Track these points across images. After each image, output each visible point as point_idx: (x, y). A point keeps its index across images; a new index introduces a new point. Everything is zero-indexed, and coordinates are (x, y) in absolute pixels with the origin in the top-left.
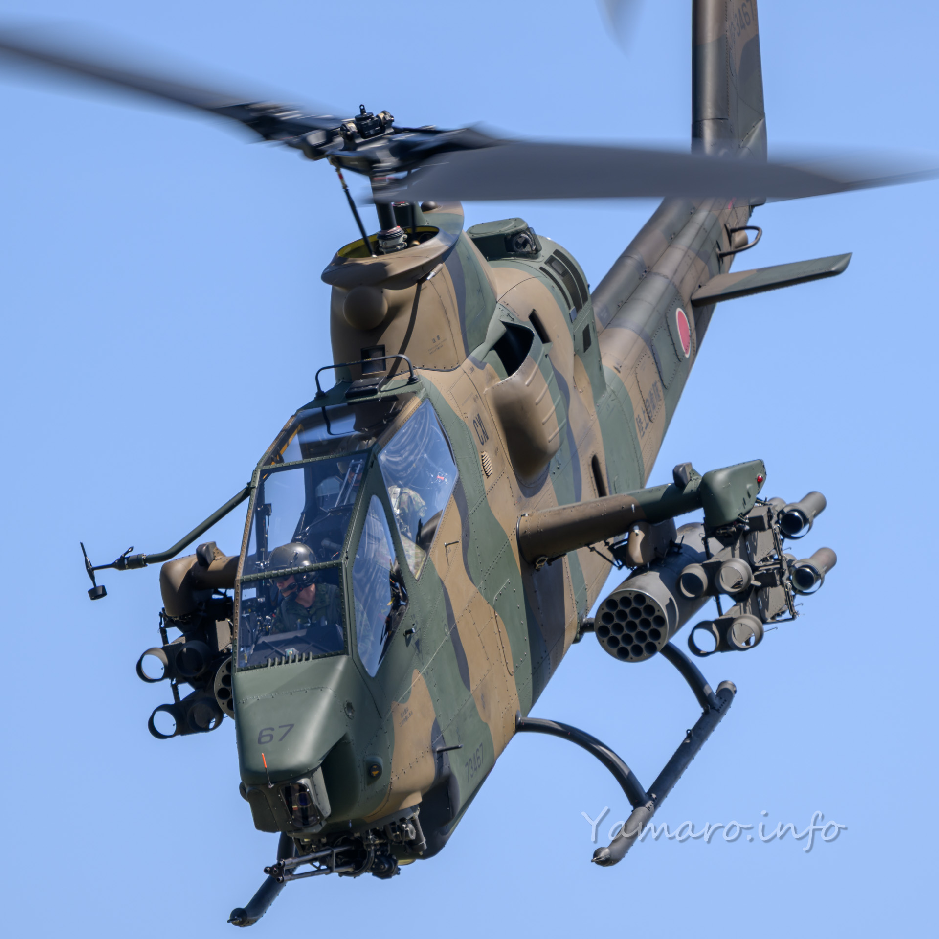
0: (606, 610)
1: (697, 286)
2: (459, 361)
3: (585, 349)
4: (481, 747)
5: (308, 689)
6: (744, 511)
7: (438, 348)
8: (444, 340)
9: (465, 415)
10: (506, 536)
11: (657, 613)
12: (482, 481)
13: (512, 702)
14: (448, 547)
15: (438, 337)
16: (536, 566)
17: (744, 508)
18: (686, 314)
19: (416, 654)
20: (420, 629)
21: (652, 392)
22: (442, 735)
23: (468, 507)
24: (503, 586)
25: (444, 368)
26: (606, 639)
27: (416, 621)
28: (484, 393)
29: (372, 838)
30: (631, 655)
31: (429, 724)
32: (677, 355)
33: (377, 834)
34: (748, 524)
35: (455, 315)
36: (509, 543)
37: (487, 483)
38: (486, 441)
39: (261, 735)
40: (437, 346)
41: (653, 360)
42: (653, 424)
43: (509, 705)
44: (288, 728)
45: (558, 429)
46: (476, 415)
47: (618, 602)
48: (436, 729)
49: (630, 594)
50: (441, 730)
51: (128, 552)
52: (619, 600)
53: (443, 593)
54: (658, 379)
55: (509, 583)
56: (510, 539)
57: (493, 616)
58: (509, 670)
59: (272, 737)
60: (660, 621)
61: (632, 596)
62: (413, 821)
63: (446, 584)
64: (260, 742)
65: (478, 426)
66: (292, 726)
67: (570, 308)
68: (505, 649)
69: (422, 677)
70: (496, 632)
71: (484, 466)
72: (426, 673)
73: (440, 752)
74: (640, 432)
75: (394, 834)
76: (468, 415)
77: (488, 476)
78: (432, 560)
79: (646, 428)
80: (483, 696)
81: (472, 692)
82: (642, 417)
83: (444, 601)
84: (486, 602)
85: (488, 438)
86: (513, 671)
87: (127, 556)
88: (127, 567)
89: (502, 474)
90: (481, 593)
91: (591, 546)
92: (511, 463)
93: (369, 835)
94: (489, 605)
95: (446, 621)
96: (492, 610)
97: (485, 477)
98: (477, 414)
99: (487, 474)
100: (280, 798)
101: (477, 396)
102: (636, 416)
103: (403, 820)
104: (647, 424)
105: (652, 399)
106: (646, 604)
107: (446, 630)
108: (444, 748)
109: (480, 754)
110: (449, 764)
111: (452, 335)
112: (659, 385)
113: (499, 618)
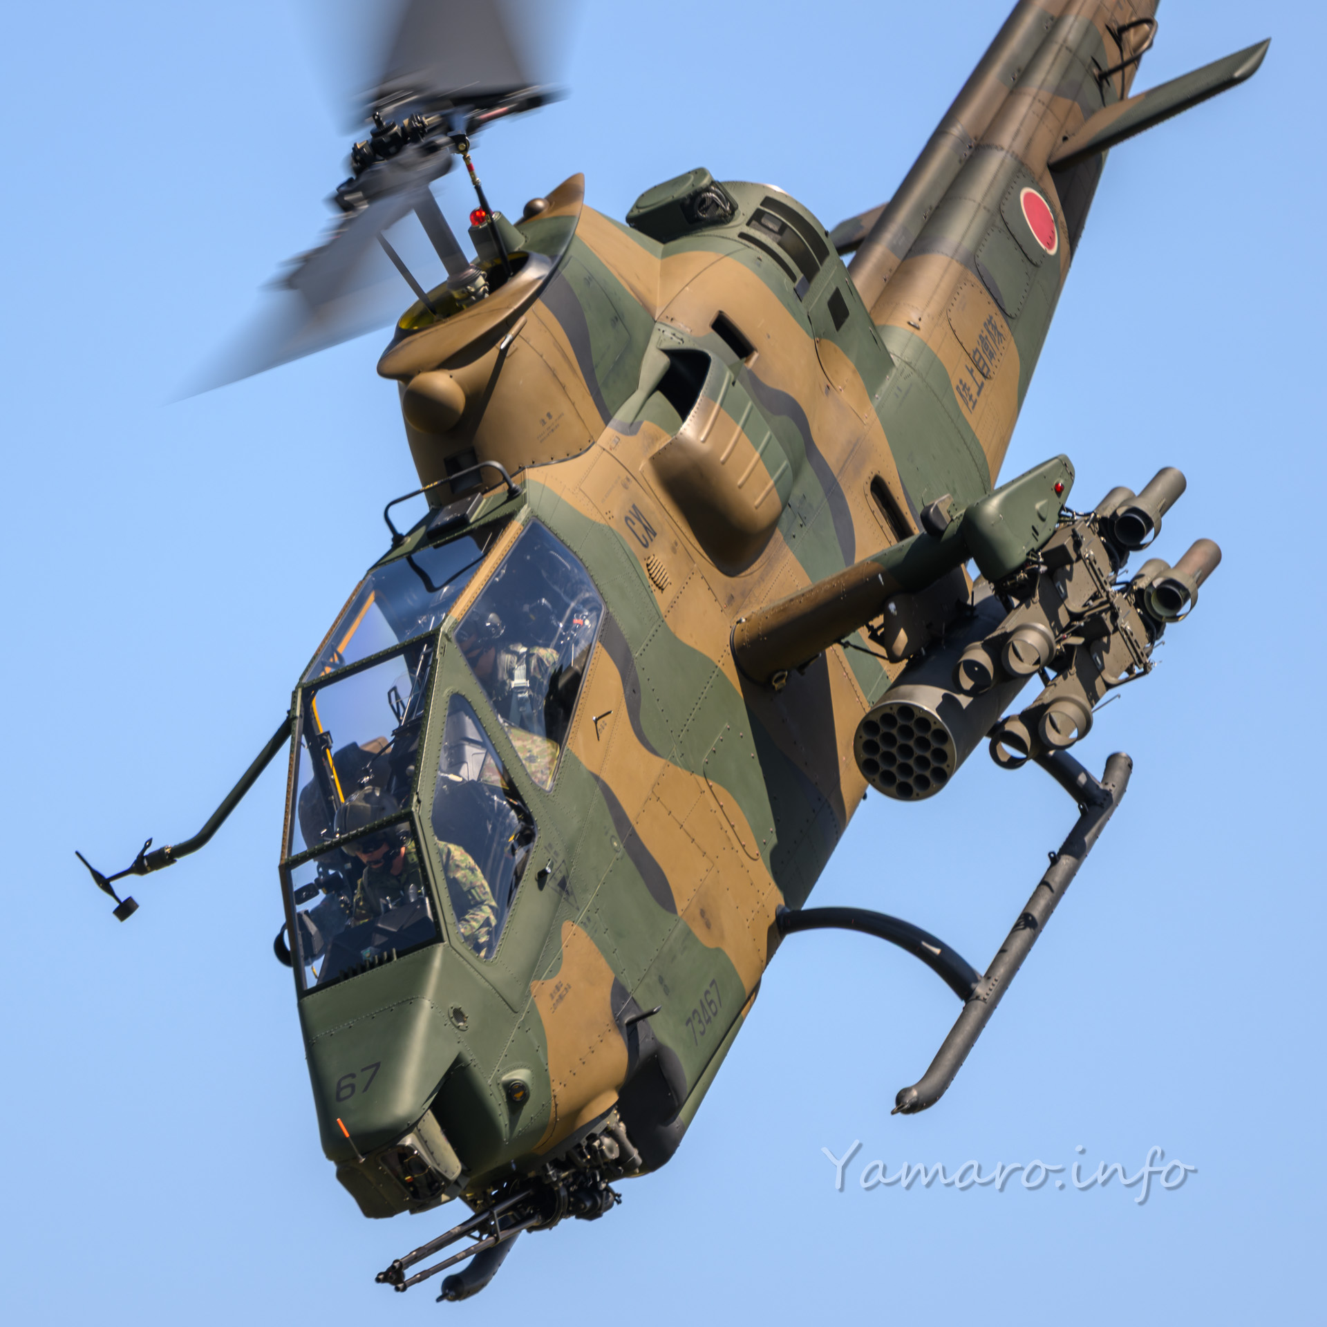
0: (865, 737)
1: (1061, 139)
2: (592, 437)
3: (838, 324)
4: (714, 986)
5: (394, 1005)
6: (1035, 545)
7: (553, 430)
8: (560, 417)
9: (609, 515)
10: (712, 662)
11: (934, 727)
12: (653, 601)
13: (764, 898)
14: (600, 722)
15: (549, 415)
16: (774, 687)
17: (1037, 540)
18: (1041, 192)
19: (563, 900)
20: (563, 861)
21: (985, 333)
22: (632, 998)
23: (631, 649)
24: (720, 736)
25: (568, 455)
26: (877, 777)
27: (555, 853)
28: (640, 469)
29: (553, 1174)
30: (916, 790)
31: (605, 992)
32: (1031, 261)
33: (559, 1166)
34: (1043, 564)
35: (574, 372)
36: (720, 670)
37: (662, 600)
38: (652, 540)
39: (340, 1089)
40: (549, 428)
41: (982, 287)
42: (992, 382)
43: (760, 904)
44: (374, 1069)
45: (771, 483)
46: (629, 507)
47: (879, 722)
48: (619, 992)
49: (891, 709)
50: (629, 991)
51: (146, 847)
52: (879, 720)
53: (600, 792)
54: (993, 309)
55: (729, 729)
56: (720, 665)
57: (705, 787)
58: (751, 855)
59: (353, 1086)
60: (941, 736)
61: (895, 711)
62: (610, 1132)
63: (605, 777)
64: (339, 1099)
65: (634, 524)
66: (377, 1065)
67: (793, 278)
68: (736, 828)
69: (580, 929)
70: (714, 809)
71: (652, 579)
72: (585, 920)
73: (632, 1024)
74: (967, 404)
75: (584, 1160)
76: (615, 513)
77: (663, 590)
78: (573, 751)
79: (979, 394)
80: (703, 913)
81: (680, 913)
82: (968, 380)
83: (605, 804)
84: (689, 773)
85: (655, 534)
86: (757, 852)
87: (146, 853)
88: (149, 869)
89: (691, 575)
90: (676, 763)
91: (843, 641)
92: (705, 555)
93: (548, 1171)
94: (694, 775)
95: (613, 831)
96: (702, 780)
97: (657, 592)
98: (631, 505)
99: (660, 588)
100: (383, 1171)
101: (628, 479)
102: (955, 383)
103: (593, 1137)
104: (981, 387)
105: (986, 347)
106: (915, 718)
107: (615, 844)
108: (639, 1014)
109: (713, 996)
110: (653, 1034)
111: (573, 404)
112: (999, 320)
113: (715, 786)
